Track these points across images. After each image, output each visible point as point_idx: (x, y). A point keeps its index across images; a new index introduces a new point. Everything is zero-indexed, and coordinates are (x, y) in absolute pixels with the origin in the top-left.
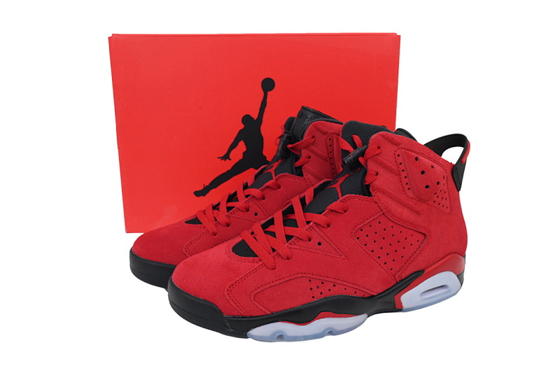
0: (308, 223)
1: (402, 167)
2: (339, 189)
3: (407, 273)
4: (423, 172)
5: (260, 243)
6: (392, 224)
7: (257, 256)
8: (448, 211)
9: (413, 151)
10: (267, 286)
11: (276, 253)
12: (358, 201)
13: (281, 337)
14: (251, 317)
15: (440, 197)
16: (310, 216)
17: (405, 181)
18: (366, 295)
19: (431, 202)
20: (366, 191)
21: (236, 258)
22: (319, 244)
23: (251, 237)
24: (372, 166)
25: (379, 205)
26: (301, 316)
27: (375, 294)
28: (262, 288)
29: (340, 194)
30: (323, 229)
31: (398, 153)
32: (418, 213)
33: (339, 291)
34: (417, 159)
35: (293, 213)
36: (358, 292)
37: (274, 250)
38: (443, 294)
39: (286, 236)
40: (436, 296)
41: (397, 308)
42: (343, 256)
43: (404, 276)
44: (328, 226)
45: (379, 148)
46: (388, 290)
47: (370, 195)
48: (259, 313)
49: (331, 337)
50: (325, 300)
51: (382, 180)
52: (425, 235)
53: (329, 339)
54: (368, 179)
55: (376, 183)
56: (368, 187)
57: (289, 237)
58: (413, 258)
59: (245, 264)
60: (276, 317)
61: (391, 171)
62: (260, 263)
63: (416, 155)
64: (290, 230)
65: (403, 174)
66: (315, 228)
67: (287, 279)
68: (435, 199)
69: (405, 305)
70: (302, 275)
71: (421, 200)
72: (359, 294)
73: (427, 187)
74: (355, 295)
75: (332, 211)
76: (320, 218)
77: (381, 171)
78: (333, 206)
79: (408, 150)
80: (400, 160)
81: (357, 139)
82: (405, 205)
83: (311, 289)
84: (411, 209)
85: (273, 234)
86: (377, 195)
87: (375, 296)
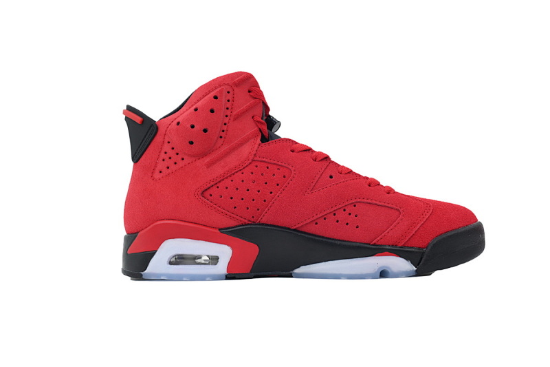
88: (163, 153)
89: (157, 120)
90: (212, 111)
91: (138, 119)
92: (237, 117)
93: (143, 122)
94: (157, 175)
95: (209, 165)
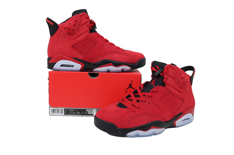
0: (144, 96)
1: (175, 76)
2: (153, 84)
3: (178, 113)
4: (182, 78)
5: (127, 103)
6: (173, 96)
7: (127, 108)
8: (189, 92)
9: (179, 71)
10: (133, 118)
11: (134, 106)
12: (161, 88)
13: (138, 136)
14: (128, 128)
15: (187, 87)
16: (144, 93)
17: (176, 81)
18: (166, 121)
19: (184, 89)
20: (163, 84)
21: (119, 108)
22: (149, 103)
23: (123, 101)
24: (166, 76)
25: (169, 89)
26: (145, 128)
27: (168, 121)
28: (131, 118)
29: (154, 86)
30: (150, 98)
31: (174, 72)
32: (181, 92)
33: (157, 119)
34: (180, 74)
35: (138, 93)
36: (163, 119)
37: (133, 105)
38: (188, 121)
39: (137, 100)
40: (186, 122)
41: (174, 126)
42: (158, 107)
43: (177, 114)
44: (152, 97)
45: (168, 70)
46: (172, 119)
47: (165, 86)
48: (131, 127)
49: (154, 136)
50: (153, 122)
51: (169, 81)
52: (183, 100)
53: (153, 136)
54: (164, 81)
55: (167, 82)
56: (164, 83)
57: (138, 101)
58: (179, 108)
59: (124, 110)
60: (137, 128)
61: (172, 78)
62: (129, 110)
63: (180, 73)
64: (138, 99)
65: (176, 79)
66: (147, 97)
67: (139, 115)
68: (185, 88)
69: (177, 125)
70: (144, 114)
71: (181, 88)
72: (163, 120)
73: (184, 83)
74: (162, 121)
75: (153, 92)
76: (149, 94)
77: (169, 78)
78: (153, 90)
79: (177, 70)
80: (175, 74)
81: (157, 67)
82: (177, 90)
83: (148, 118)
84: (178, 91)
85: (132, 100)
86: (167, 86)
87: (167, 121)
88: (61, 35)
89: (58, 24)
90: (75, 25)
91: (52, 24)
92: (82, 25)
93: (54, 25)
94: (59, 41)
95: (74, 39)
